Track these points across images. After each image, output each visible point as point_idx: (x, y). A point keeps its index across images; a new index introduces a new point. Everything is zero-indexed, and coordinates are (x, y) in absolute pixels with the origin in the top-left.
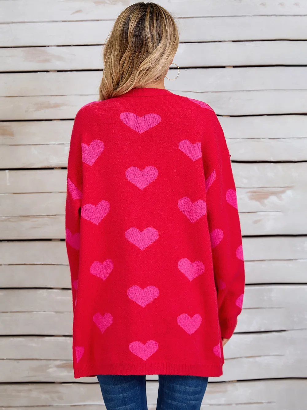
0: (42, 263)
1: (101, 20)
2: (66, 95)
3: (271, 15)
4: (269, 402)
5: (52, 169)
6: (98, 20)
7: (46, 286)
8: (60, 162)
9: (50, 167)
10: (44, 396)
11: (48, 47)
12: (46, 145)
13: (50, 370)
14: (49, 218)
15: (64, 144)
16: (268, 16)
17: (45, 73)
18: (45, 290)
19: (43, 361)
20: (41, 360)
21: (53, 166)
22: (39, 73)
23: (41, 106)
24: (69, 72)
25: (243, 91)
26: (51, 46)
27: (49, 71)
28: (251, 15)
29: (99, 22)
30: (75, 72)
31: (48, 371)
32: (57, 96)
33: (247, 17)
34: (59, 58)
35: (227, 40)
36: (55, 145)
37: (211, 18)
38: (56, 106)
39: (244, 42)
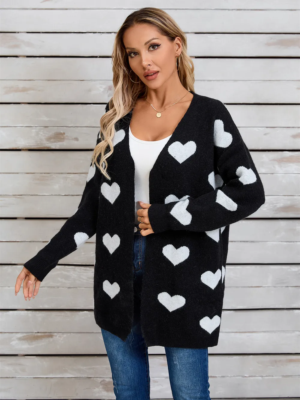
0: (8, 241)
1: (70, 9)
2: (34, 80)
3: (233, 10)
4: (223, 377)
5: (20, 150)
6: (67, 9)
7: (11, 262)
8: (27, 144)
9: (18, 149)
10: (7, 368)
11: (18, 34)
12: (14, 127)
13: (13, 343)
14: (15, 197)
15: (31, 127)
16: (229, 10)
17: (15, 58)
18: (10, 266)
19: (6, 334)
20: (5, 333)
21: (20, 148)
22: (8, 58)
23: (10, 90)
24: (38, 58)
25: (204, 80)
26: (21, 32)
27: (18, 56)
28: (213, 9)
29: (68, 10)
30: (44, 58)
31: (11, 343)
32: (25, 80)
33: (210, 10)
34: (29, 44)
35: (190, 32)
36: (23, 127)
37: (175, 10)
38: (24, 90)
39: (206, 34)
